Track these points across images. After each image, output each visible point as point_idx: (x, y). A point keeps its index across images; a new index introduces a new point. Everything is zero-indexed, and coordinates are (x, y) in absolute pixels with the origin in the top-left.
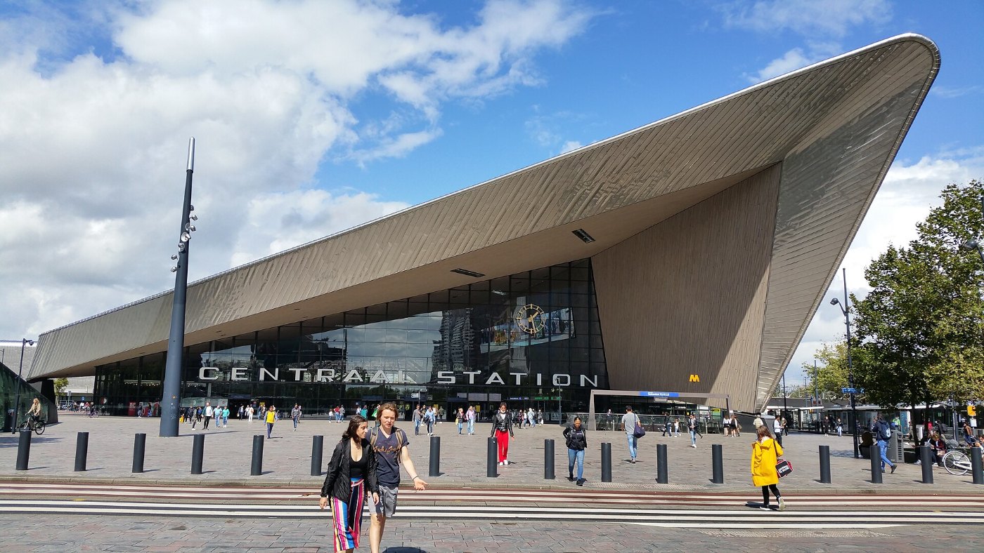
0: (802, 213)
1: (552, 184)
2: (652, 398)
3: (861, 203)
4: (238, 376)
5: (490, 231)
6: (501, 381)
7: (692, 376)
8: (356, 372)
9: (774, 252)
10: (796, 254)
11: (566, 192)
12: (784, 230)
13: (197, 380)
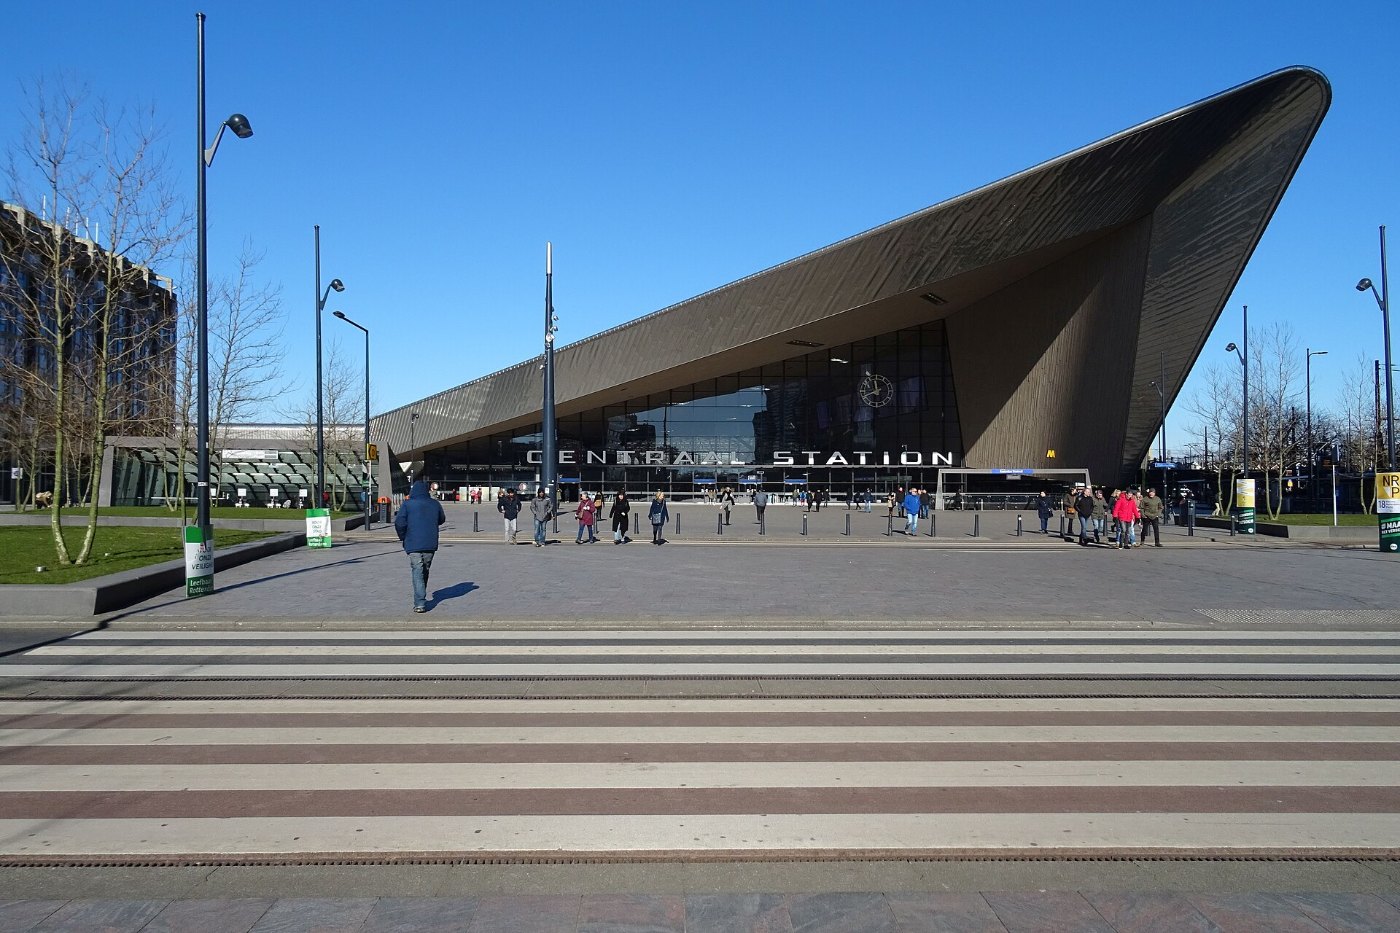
0: (1172, 271)
1: (896, 248)
2: (1005, 475)
3: (1239, 258)
4: (565, 460)
5: (829, 300)
6: (843, 460)
7: (1049, 452)
8: (685, 453)
9: (1142, 313)
10: (1166, 315)
11: (911, 256)
12: (1153, 289)
13: (525, 463)
